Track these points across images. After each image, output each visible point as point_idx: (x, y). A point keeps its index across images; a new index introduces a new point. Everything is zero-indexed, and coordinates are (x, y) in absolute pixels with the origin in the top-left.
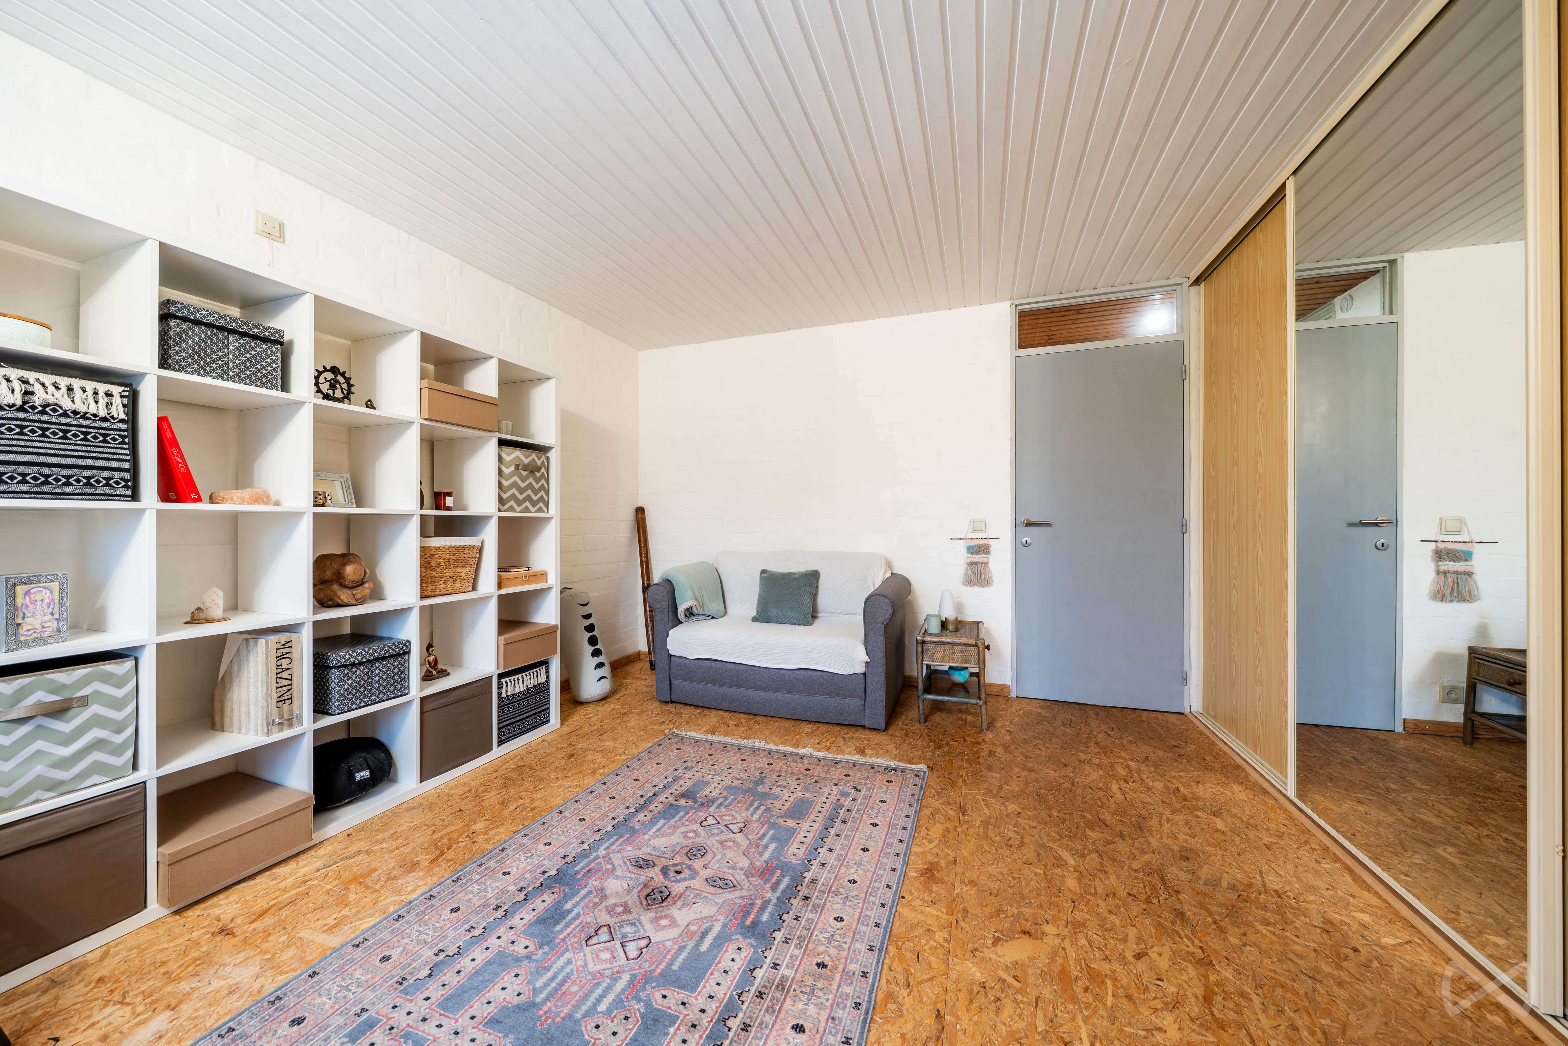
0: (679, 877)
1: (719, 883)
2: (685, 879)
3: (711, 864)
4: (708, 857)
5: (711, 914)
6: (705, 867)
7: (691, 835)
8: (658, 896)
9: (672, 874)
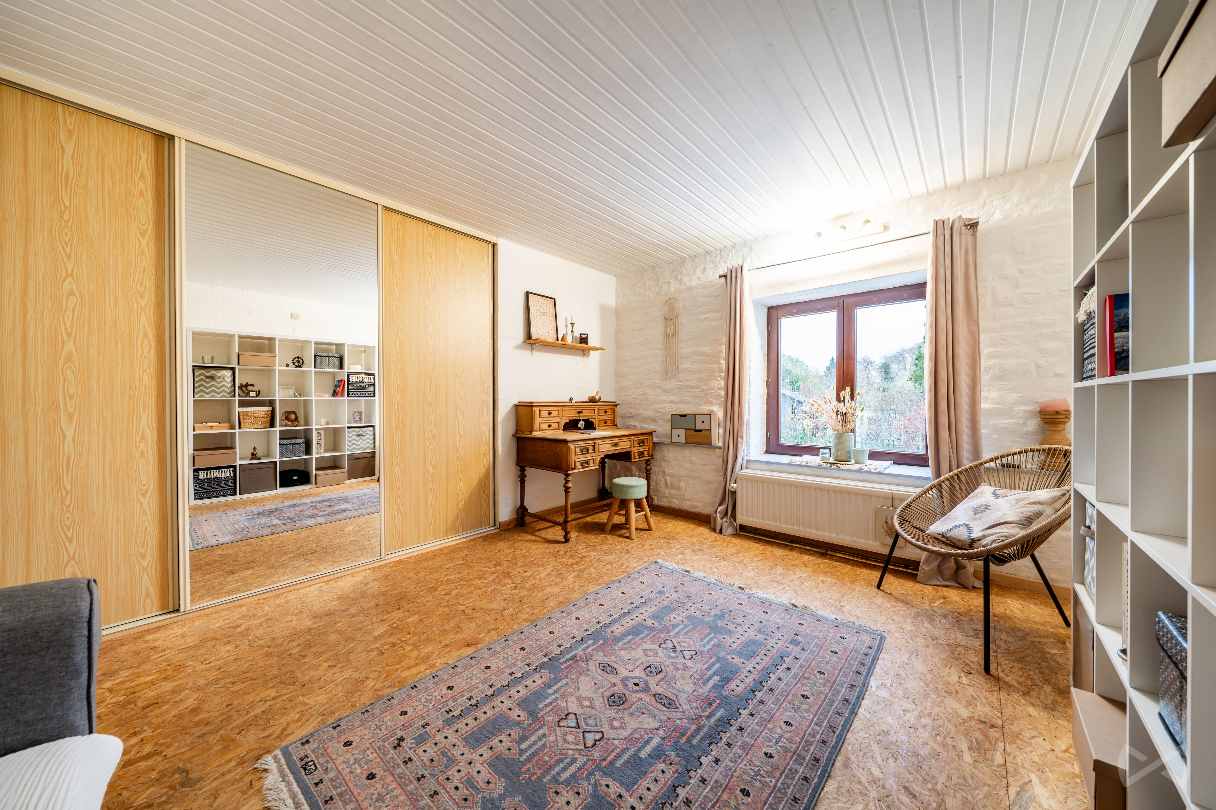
0: (637, 681)
1: (608, 669)
2: (632, 678)
3: (609, 686)
4: (608, 694)
5: (621, 652)
6: (614, 685)
7: (616, 724)
8: (653, 670)
9: (642, 685)
